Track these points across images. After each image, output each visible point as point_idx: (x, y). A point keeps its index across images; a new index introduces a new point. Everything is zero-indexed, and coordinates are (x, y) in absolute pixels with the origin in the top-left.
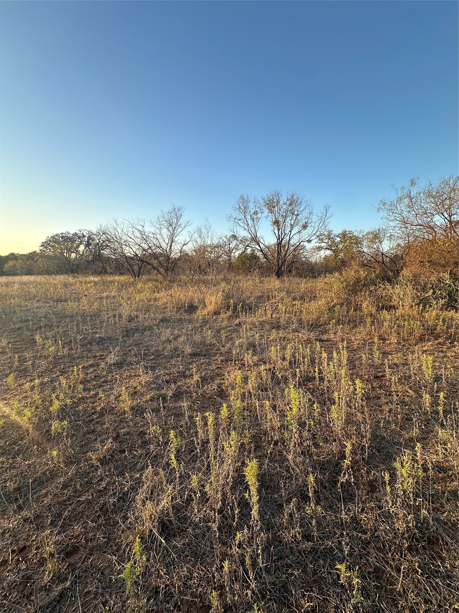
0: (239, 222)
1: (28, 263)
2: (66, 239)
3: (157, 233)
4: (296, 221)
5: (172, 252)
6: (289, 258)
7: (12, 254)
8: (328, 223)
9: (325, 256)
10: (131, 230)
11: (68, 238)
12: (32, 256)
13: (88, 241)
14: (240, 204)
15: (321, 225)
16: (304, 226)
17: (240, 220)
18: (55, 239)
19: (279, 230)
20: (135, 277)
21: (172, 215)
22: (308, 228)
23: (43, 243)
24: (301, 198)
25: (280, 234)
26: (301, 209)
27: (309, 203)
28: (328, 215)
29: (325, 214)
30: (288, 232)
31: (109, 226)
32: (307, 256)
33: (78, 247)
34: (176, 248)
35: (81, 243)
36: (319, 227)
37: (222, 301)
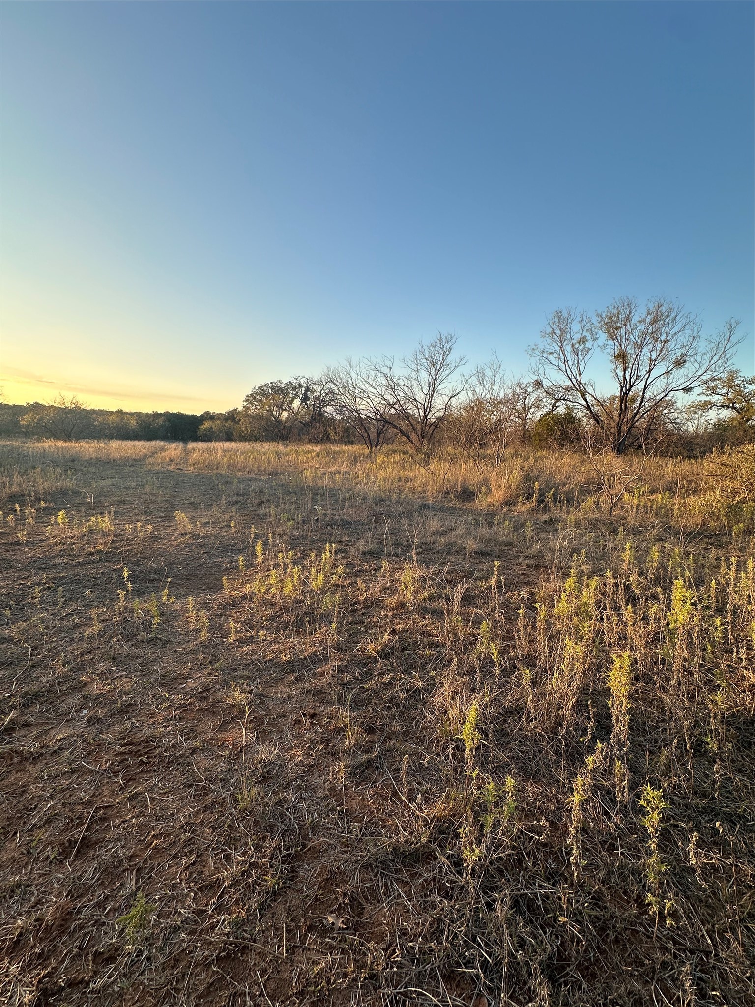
0: (550, 358)
1: (226, 425)
2: (278, 391)
3: (412, 378)
4: (664, 352)
5: (432, 409)
6: (642, 423)
7: (207, 413)
8: (732, 355)
9: (719, 420)
10: (373, 373)
11: (280, 389)
12: (232, 416)
13: (305, 394)
14: (555, 327)
15: (715, 359)
16: (679, 361)
17: (551, 353)
18: (263, 390)
19: (625, 370)
20: (371, 447)
21: (437, 348)
22: (687, 365)
23: (247, 396)
24: (676, 310)
25: (628, 377)
26: (676, 329)
27: (692, 317)
28: (734, 339)
29: (727, 337)
30: (643, 373)
31: (339, 370)
32: (678, 421)
33: (292, 402)
34: (439, 402)
35: (297, 395)
36: (713, 362)
37: (519, 485)
